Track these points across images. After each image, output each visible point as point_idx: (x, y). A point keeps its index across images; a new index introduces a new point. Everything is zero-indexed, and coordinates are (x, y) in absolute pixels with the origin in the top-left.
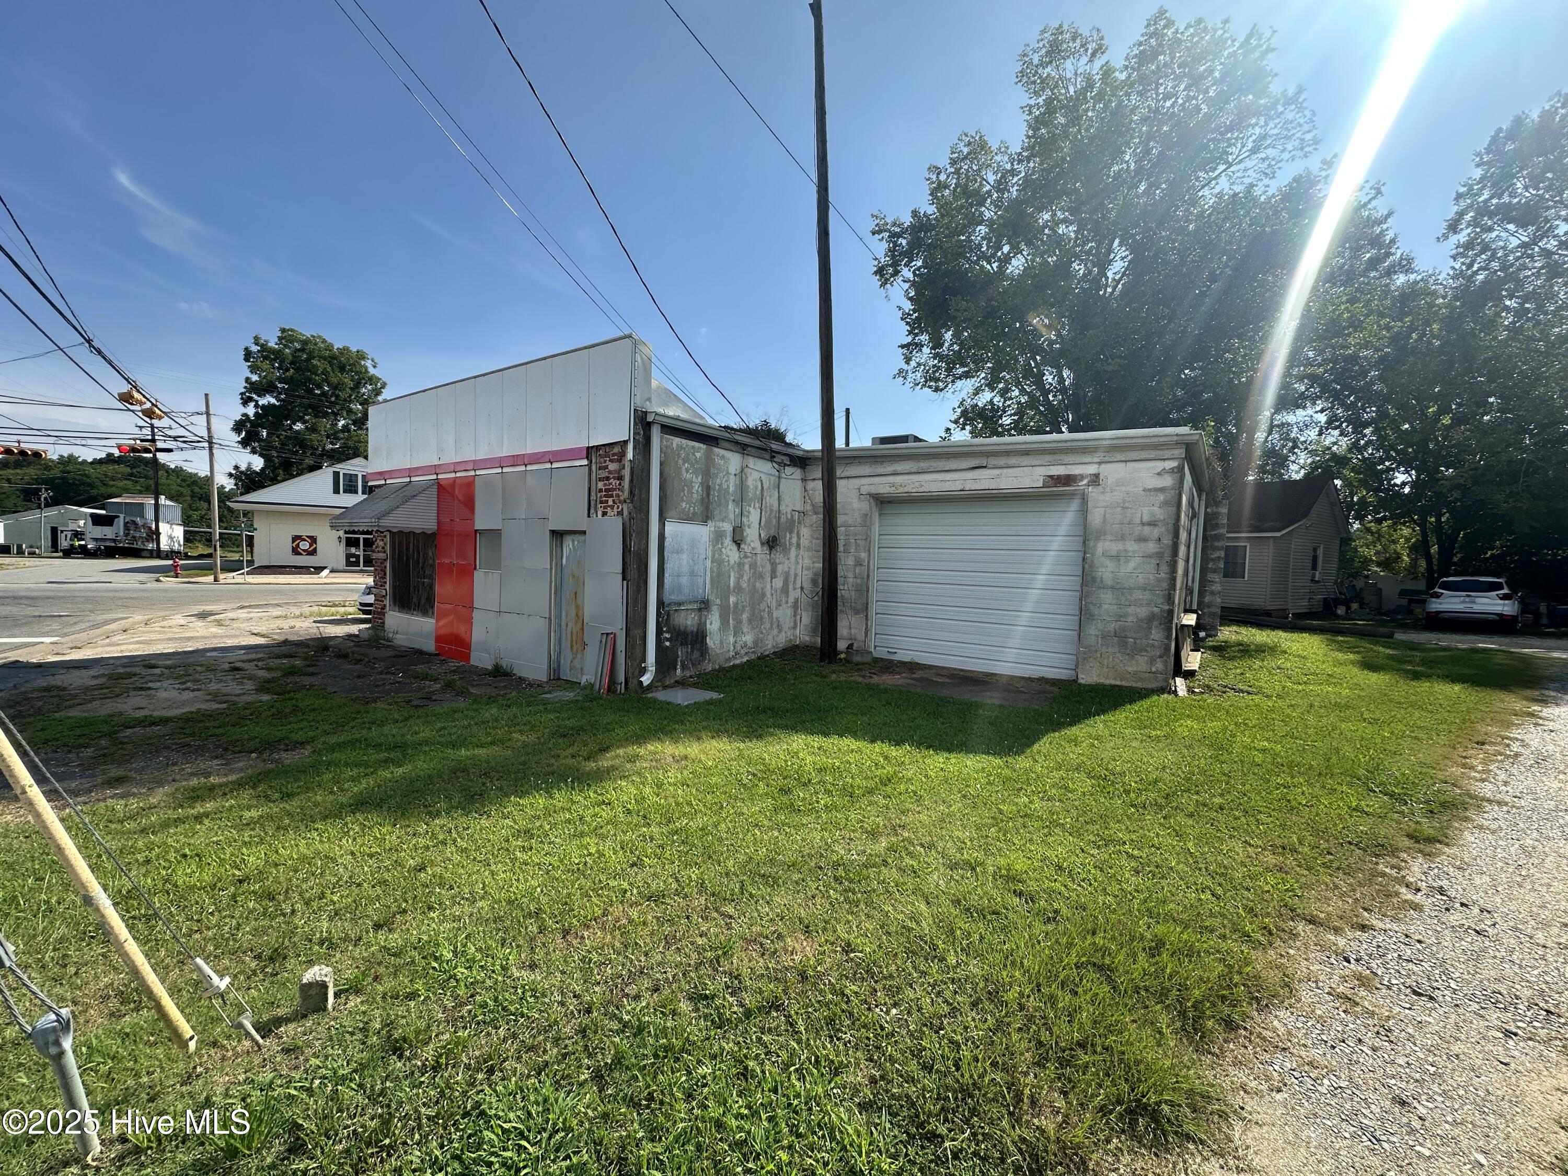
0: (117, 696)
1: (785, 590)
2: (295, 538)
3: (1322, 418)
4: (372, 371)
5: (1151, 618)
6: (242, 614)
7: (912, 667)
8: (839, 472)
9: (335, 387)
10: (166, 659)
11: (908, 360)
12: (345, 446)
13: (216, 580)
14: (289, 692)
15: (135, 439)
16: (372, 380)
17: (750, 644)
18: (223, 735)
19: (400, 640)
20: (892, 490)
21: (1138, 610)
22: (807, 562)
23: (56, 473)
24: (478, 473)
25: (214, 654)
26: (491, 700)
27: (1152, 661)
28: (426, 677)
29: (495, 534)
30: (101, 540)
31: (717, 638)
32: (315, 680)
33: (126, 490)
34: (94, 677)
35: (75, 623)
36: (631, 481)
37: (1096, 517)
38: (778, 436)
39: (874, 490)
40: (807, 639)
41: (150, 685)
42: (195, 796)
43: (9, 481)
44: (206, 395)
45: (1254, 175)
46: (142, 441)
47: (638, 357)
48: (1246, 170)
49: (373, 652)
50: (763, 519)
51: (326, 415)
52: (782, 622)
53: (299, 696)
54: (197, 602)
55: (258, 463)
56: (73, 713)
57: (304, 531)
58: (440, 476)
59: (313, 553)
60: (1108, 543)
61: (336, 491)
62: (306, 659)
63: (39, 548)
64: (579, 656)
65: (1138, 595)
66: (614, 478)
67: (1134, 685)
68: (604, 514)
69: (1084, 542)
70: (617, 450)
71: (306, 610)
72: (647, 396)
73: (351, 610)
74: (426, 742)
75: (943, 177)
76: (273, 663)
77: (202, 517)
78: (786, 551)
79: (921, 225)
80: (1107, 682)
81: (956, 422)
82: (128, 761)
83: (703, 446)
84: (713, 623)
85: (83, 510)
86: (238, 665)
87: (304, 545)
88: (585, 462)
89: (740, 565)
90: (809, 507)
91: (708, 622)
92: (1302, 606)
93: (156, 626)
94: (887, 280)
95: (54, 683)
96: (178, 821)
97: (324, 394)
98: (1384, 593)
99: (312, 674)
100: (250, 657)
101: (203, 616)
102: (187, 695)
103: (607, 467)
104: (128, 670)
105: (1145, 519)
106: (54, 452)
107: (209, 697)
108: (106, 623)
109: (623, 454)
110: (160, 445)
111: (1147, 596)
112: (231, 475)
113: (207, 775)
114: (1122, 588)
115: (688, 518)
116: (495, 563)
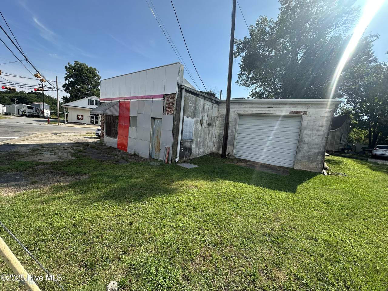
0: (34, 155)
1: (211, 138)
2: (78, 115)
3: (346, 101)
4: (98, 73)
5: (318, 153)
6: (65, 134)
7: (245, 161)
8: (231, 106)
9: (88, 77)
10: (47, 145)
11: (239, 78)
12: (90, 93)
13: (58, 125)
14: (80, 157)
15: (38, 87)
16: (98, 76)
17: (202, 152)
18: (63, 169)
19: (107, 144)
20: (244, 112)
21: (315, 150)
22: (217, 130)
23: (18, 95)
24: (131, 100)
25: (59, 145)
26: (135, 163)
27: (317, 165)
28: (116, 155)
29: (135, 118)
30: (30, 113)
31: (194, 150)
32: (87, 154)
33: (36, 101)
34: (28, 149)
35: (23, 134)
36: (176, 105)
37: (305, 123)
38: (214, 95)
39: (238, 112)
40: (216, 151)
41: (43, 153)
42: (57, 190)
43: (7, 96)
44: (56, 77)
45: (342, 31)
46: (40, 88)
47: (180, 69)
48: (340, 29)
49: (101, 147)
50: (208, 118)
51: (86, 84)
52: (210, 146)
53: (83, 158)
54: (55, 130)
55: (69, 96)
56: (22, 160)
57: (80, 114)
58: (120, 101)
59: (82, 119)
60: (307, 131)
61: (89, 104)
62: (83, 148)
63: (15, 114)
64: (158, 152)
65: (315, 146)
66: (171, 104)
67: (311, 171)
68: (168, 114)
69: (300, 130)
70: (172, 96)
71: (82, 134)
72: (182, 81)
73: (93, 135)
74: (120, 176)
75: (254, 28)
76: (75, 148)
77: (55, 109)
78: (212, 127)
79: (246, 41)
80: (303, 169)
81: (250, 96)
82: (37, 176)
83: (195, 97)
84: (194, 146)
85: (25, 105)
86: (66, 148)
87: (80, 117)
88: (163, 99)
89: (201, 130)
90: (219, 116)
91: (192, 145)
92: (337, 149)
93: (44, 136)
94: (236, 56)
95: (17, 151)
96: (53, 199)
97: (85, 79)
98: (357, 147)
99: (86, 152)
100: (69, 146)
101: (56, 134)
102: (53, 156)
103: (169, 101)
104: (37, 148)
105: (320, 125)
106: (18, 90)
107: (59, 157)
108: (31, 134)
109: (174, 97)
110: (44, 89)
111: (318, 146)
112: (62, 98)
113: (60, 182)
114: (310, 144)
115: (190, 116)
116: (135, 125)
